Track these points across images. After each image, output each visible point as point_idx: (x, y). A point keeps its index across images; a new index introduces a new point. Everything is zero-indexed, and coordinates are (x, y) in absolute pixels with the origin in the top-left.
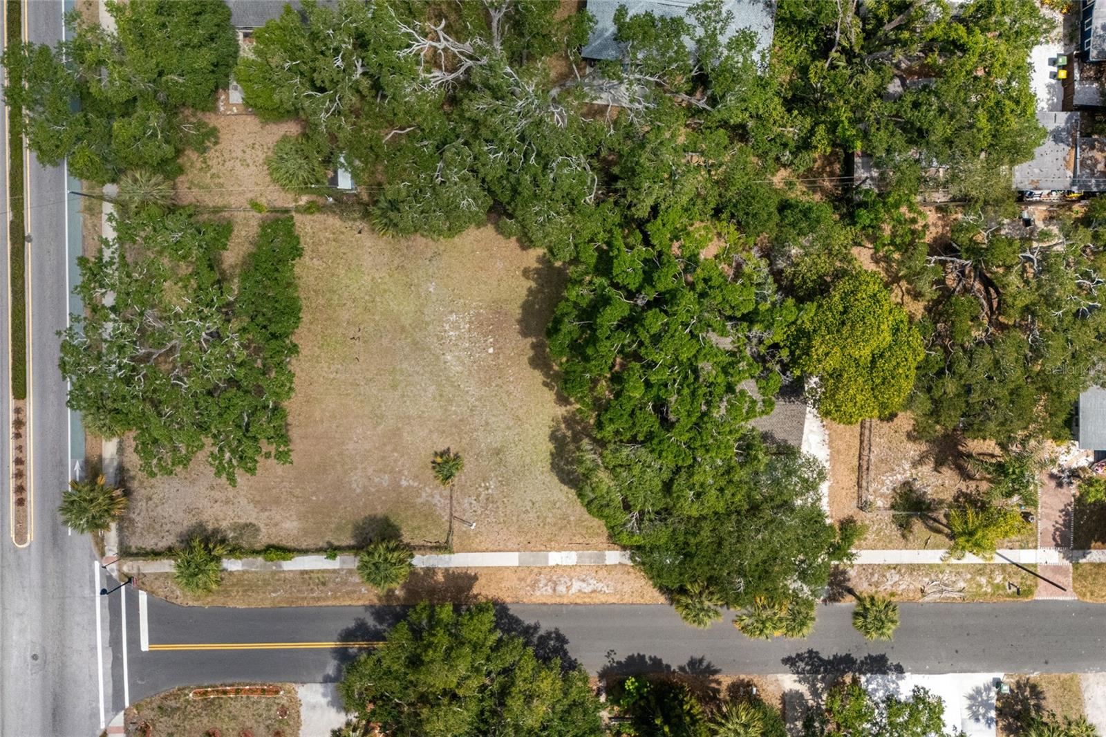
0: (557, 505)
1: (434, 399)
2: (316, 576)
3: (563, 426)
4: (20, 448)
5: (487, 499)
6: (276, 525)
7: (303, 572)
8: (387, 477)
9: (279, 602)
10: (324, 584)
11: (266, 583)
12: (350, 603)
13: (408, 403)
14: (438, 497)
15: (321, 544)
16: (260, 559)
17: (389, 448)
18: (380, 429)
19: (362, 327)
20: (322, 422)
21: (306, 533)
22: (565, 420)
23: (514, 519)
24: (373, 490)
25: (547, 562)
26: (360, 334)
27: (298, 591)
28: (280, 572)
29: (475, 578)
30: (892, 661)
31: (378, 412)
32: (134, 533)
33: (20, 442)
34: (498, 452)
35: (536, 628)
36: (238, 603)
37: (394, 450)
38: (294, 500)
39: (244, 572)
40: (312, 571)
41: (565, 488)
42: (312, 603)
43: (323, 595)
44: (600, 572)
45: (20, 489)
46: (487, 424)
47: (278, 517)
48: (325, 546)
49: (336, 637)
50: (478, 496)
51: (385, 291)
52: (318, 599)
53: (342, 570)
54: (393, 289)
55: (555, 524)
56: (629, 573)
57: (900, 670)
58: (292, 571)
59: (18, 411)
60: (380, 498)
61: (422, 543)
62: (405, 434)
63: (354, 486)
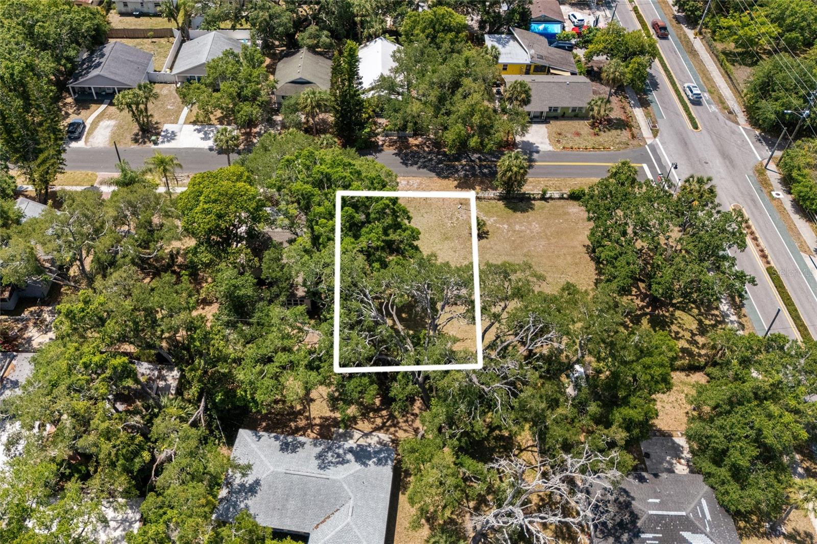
2: (551, 189)
5: (453, 218)
6: (582, 210)
8: (517, 229)
10: (546, 186)
15: (551, 202)
17: (518, 241)
21: (561, 206)
23: (435, 210)
24: (525, 223)
27: (561, 184)
29: (456, 187)
30: (214, 153)
34: (447, 239)
35: (419, 168)
37: (514, 241)
38: (574, 220)
40: (554, 191)
42: (551, 179)
43: (545, 182)
46: (455, 251)
47: (581, 214)
48: (550, 201)
49: (535, 167)
50: (458, 219)
52: (547, 180)
57: (211, 149)
60: (520, 220)
61: (491, 201)
62: (508, 247)
63: (537, 226)
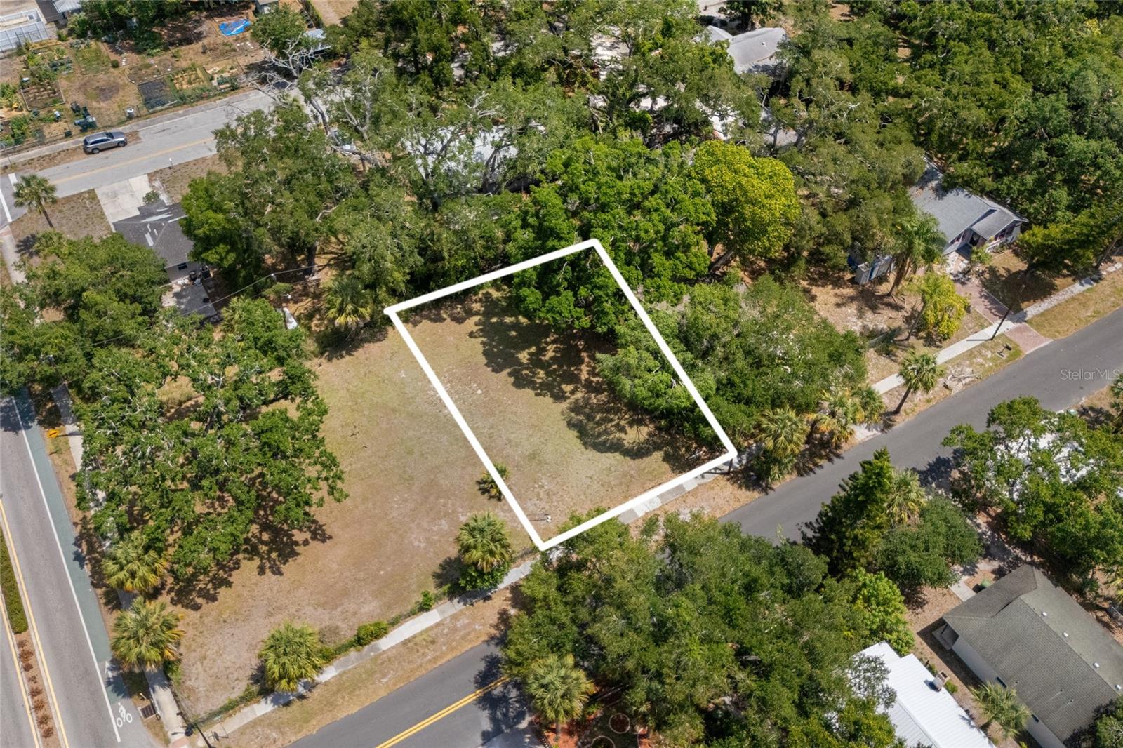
0: (612, 469)
1: (452, 444)
2: (421, 638)
3: (573, 414)
4: (33, 679)
5: (548, 494)
6: (355, 614)
7: (405, 643)
8: (443, 522)
9: (395, 685)
10: (433, 642)
11: (371, 673)
12: (470, 646)
13: (430, 457)
14: (502, 514)
15: (412, 606)
16: (353, 653)
17: (432, 498)
18: (415, 488)
19: (356, 424)
20: (357, 507)
21: (389, 606)
22: (572, 410)
23: (583, 497)
24: (436, 538)
25: (636, 515)
26: (357, 430)
27: (410, 662)
28: (380, 655)
31: (406, 477)
32: (198, 699)
33: (31, 673)
34: (533, 456)
36: (349, 708)
37: (438, 497)
38: (362, 583)
39: (340, 675)
40: (414, 637)
41: (609, 454)
42: (430, 667)
43: (438, 653)
44: (688, 500)
45: (44, 720)
46: (510, 441)
47: (352, 606)
48: (416, 607)
49: (473, 686)
50: (538, 495)
51: (363, 393)
52: (435, 659)
53: (445, 619)
54: (370, 389)
55: (621, 484)
56: (712, 488)
58: (393, 647)
59: (21, 644)
60: (448, 541)
62: (441, 481)
63: (416, 543)
